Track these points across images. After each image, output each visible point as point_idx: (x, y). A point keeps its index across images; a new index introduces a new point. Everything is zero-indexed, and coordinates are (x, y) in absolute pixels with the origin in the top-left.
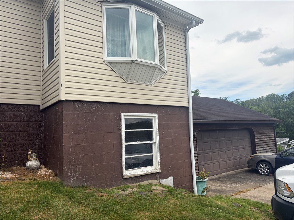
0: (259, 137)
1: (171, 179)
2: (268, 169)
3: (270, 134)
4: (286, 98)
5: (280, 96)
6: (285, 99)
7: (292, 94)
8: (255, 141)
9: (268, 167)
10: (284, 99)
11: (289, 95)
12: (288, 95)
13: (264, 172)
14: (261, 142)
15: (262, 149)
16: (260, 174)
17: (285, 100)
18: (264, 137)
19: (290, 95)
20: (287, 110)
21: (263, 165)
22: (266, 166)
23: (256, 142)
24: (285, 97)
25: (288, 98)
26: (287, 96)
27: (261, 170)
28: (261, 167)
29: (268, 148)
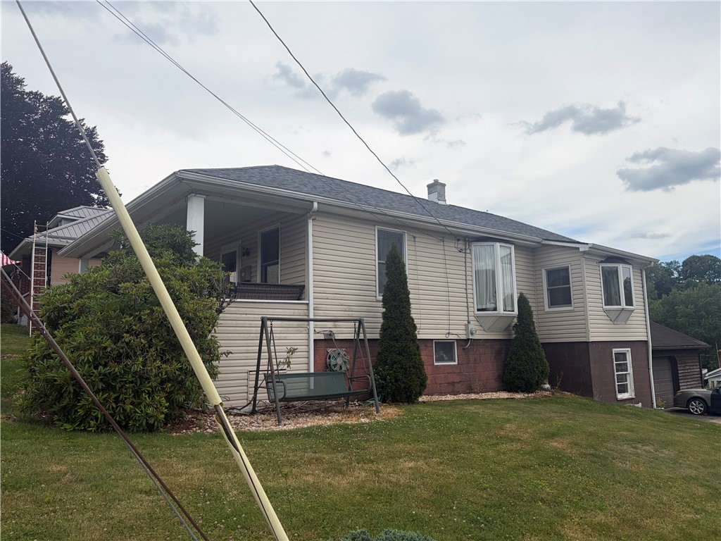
0: (682, 368)
1: (640, 404)
2: (702, 407)
3: (694, 364)
4: (678, 272)
5: (663, 265)
6: (675, 272)
7: (691, 262)
8: (678, 373)
9: (702, 405)
10: (672, 274)
11: (685, 263)
12: (681, 264)
13: (696, 411)
14: (684, 374)
15: (685, 384)
16: (693, 413)
17: (676, 275)
18: (688, 367)
19: (687, 264)
20: (691, 309)
21: (695, 403)
22: (699, 404)
23: (680, 375)
24: (676, 269)
25: (683, 270)
26: (678, 265)
27: (693, 409)
28: (692, 405)
29: (693, 383)
